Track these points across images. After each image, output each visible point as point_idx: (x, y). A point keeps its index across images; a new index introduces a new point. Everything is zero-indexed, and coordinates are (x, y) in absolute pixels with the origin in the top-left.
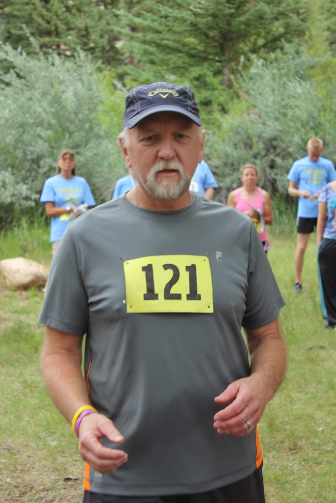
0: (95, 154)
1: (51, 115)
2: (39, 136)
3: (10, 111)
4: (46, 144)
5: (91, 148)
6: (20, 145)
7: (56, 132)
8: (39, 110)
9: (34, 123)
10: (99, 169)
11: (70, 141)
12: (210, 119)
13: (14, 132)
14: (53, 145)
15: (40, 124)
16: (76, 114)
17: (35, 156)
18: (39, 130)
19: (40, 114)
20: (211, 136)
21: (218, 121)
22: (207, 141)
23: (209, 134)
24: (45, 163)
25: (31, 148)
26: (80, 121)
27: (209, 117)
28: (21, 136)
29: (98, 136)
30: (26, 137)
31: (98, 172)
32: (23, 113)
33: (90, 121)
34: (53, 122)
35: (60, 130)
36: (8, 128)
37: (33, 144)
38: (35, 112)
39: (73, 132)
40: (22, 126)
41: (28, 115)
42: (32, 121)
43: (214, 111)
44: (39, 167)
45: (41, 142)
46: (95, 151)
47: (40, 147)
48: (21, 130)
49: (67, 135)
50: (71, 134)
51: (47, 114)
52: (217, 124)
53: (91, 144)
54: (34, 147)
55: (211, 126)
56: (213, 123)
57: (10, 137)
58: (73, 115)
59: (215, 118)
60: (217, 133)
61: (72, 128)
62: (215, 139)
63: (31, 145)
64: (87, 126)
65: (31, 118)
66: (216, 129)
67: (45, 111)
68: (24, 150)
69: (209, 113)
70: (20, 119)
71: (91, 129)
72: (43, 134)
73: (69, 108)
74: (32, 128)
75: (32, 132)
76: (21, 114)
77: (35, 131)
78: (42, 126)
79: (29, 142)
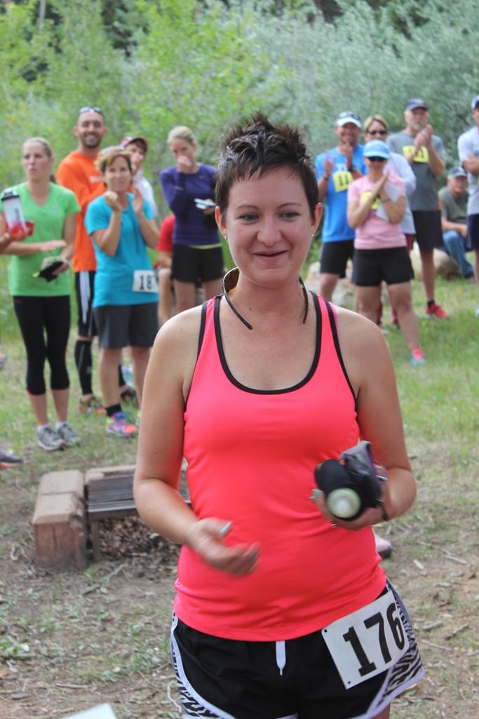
2: (465, 85)
3: (428, 54)
6: (443, 98)
9: (460, 69)
13: (430, 83)
18: (466, 76)
19: (467, 56)
28: (443, 86)
30: (448, 88)
32: (446, 56)
36: (428, 77)
37: (456, 96)
40: (445, 73)
41: (451, 59)
42: (456, 66)
48: (442, 79)
54: (458, 99)
57: (427, 90)
65: (455, 62)
68: (447, 105)
70: (440, 65)
72: (468, 83)
74: (457, 75)
76: (443, 59)
77: (461, 79)
78: (471, 72)
79: (452, 93)
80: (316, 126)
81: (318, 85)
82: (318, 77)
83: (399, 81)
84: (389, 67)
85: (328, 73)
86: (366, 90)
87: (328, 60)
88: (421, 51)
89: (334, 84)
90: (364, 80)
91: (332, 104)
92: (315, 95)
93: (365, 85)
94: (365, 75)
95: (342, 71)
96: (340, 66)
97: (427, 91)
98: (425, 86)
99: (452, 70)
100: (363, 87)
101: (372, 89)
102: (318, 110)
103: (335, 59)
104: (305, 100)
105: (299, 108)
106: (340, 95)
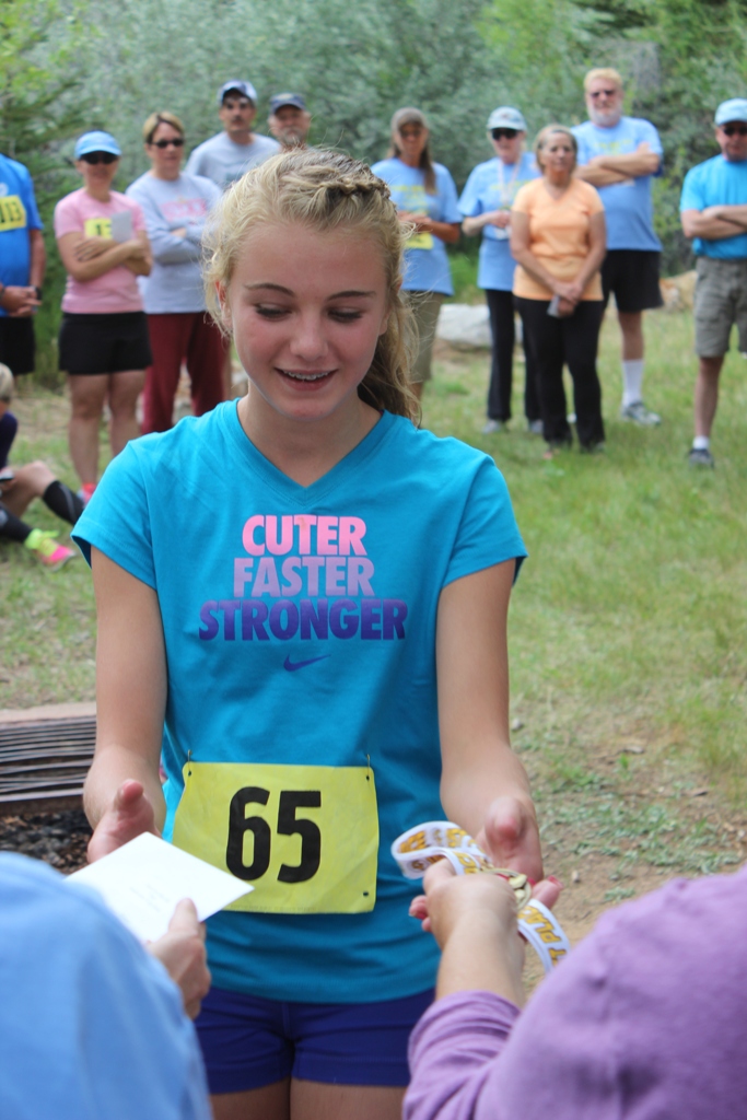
0: (472, 111)
1: (384, 30)
2: (358, 73)
3: (300, 20)
4: (372, 91)
5: (462, 98)
6: (320, 91)
7: (394, 64)
8: (360, 17)
9: (348, 46)
10: (480, 143)
11: (422, 83)
12: (722, 33)
13: (305, 66)
14: (386, 92)
15: (360, 48)
16: (433, 26)
17: (348, 116)
18: (358, 59)
19: (360, 27)
20: (721, 70)
21: (738, 38)
22: (713, 82)
23: (716, 67)
24: (369, 128)
25: (340, 98)
26: (444, 41)
27: (720, 29)
28: (321, 73)
29: (481, 73)
30: (331, 76)
31: (478, 148)
32: (328, 24)
33: (465, 40)
34: (389, 42)
35: (401, 60)
36: (297, 56)
37: (345, 89)
38: (351, 22)
39: (429, 66)
40: (325, 52)
41: (335, 30)
42: (343, 41)
43: (731, 16)
44: (358, 137)
45: (360, 84)
46: (471, 105)
47: (358, 95)
48: (321, 61)
49: (416, 70)
50: (424, 69)
51: (376, 26)
52: (735, 44)
53: (464, 91)
54: (347, 95)
55: (723, 49)
56: (729, 42)
58: (428, 29)
59: (733, 33)
60: (735, 62)
61: (427, 56)
62: (730, 76)
63: (339, 92)
64: (459, 50)
65: (342, 35)
66: (732, 55)
67: (371, 20)
68: (328, 103)
69: (722, 21)
70: (321, 39)
71: (467, 57)
72: (364, 69)
73: (420, 13)
74: (344, 56)
75: (345, 66)
76: (323, 28)
77: (351, 63)
78: (365, 52)
79: (336, 84)
80: (119, 123)
81: (122, 58)
82: (124, 42)
83: (255, 58)
84: (240, 36)
85: (141, 37)
86: (202, 70)
87: (141, 15)
88: (288, 13)
89: (151, 56)
90: (199, 52)
91: (146, 90)
92: (120, 72)
93: (200, 60)
94: (200, 46)
95: (164, 36)
96: (159, 28)
97: (297, 79)
98: (295, 70)
99: (337, 47)
100: (198, 65)
101: (211, 70)
102: (125, 97)
103: (152, 16)
104: (101, 79)
105: (93, 92)
106: (161, 74)
